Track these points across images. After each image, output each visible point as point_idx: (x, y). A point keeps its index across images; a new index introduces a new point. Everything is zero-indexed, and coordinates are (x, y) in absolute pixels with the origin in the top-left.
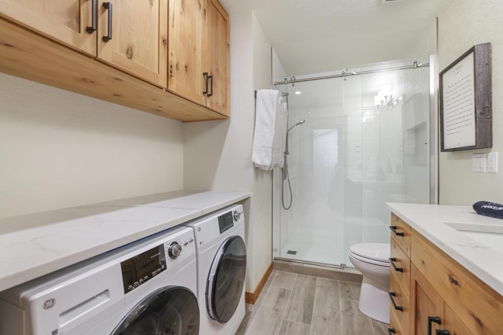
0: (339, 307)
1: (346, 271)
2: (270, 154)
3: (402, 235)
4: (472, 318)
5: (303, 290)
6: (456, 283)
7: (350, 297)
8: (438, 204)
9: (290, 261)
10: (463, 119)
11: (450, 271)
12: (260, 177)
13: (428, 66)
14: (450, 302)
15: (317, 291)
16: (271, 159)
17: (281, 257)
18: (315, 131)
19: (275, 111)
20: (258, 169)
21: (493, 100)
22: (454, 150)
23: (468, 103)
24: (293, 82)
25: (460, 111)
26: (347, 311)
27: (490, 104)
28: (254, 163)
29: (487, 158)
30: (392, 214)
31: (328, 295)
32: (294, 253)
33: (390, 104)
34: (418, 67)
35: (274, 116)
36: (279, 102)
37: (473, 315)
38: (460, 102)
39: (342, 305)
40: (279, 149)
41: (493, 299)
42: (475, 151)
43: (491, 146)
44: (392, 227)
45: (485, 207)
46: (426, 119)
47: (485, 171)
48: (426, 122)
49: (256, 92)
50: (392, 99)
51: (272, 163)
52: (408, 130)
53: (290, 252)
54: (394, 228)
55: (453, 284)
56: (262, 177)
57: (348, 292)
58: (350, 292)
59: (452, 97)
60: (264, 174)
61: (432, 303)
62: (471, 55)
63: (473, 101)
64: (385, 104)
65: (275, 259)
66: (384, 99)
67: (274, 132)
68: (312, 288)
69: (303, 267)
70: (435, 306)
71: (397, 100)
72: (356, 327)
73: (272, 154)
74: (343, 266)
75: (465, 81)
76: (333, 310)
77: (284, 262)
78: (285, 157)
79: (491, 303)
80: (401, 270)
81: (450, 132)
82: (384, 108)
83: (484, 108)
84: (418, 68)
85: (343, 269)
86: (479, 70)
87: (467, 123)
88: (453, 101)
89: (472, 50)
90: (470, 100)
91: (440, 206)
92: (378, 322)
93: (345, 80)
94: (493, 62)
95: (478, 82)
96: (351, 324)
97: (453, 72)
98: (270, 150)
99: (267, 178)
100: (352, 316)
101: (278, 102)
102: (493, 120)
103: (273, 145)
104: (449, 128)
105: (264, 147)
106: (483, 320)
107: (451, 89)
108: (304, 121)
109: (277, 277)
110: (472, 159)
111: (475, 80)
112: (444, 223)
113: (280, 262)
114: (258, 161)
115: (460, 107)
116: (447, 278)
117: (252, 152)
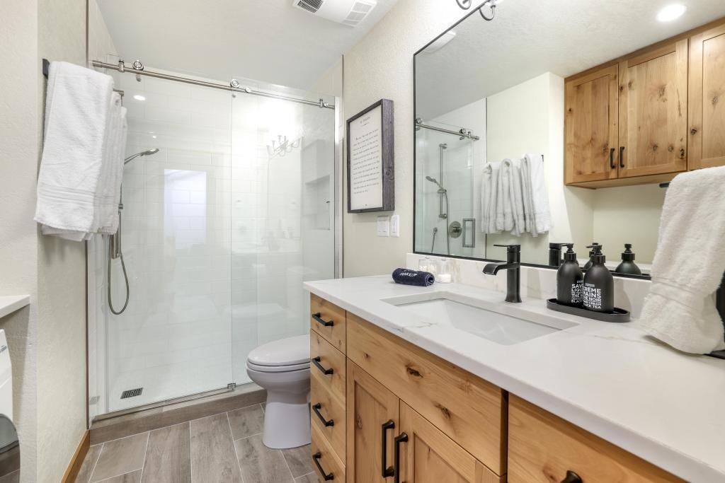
0: (235, 457)
1: (237, 392)
2: (90, 207)
3: (331, 324)
4: (437, 409)
5: (165, 458)
6: (417, 373)
7: (247, 431)
8: (343, 277)
9: (132, 412)
10: (371, 177)
11: (409, 361)
12: (56, 258)
13: (334, 109)
14: (408, 398)
15: (194, 447)
16: (92, 217)
17: (111, 410)
18: (167, 172)
19: (103, 117)
20: (51, 241)
21: (395, 161)
22: (361, 211)
23: (375, 160)
24: (139, 72)
25: (367, 168)
26: (247, 456)
27: (393, 164)
28: (40, 225)
29: (390, 221)
30: (313, 296)
31: (214, 444)
32: (137, 392)
33: (283, 147)
34: (324, 106)
35: (101, 128)
36: (112, 102)
37: (439, 406)
38: (367, 158)
39: (238, 451)
40: (107, 197)
41: (464, 382)
42: (381, 213)
43: (394, 209)
44: (316, 315)
45: (402, 274)
46: (330, 172)
47: (388, 235)
48: (329, 176)
49: (46, 64)
50: (286, 142)
51: (92, 225)
52: (308, 184)
53: (127, 395)
54: (318, 316)
55: (413, 375)
56: (62, 255)
57: (244, 424)
58: (247, 424)
59: (360, 150)
60: (67, 249)
61: (380, 404)
62: (379, 108)
63: (380, 159)
64: (277, 145)
65: (94, 422)
66: (276, 139)
67: (99, 160)
68: (183, 445)
69: (161, 414)
70: (385, 408)
71: (292, 145)
72: (264, 475)
73: (94, 206)
74: (232, 386)
75: (372, 135)
76: (226, 468)
77: (117, 420)
78: (119, 213)
79: (461, 388)
80: (330, 372)
81: (357, 190)
82: (275, 150)
83: (389, 168)
84: (324, 108)
85: (233, 390)
86: (386, 127)
87: (375, 181)
88: (360, 155)
89: (380, 103)
90: (377, 157)
91: (345, 279)
92: (292, 451)
93: (234, 96)
94: (395, 121)
95: (385, 140)
96: (256, 474)
97: (361, 122)
98: (90, 197)
99: (73, 258)
100: (255, 462)
101: (109, 103)
102: (395, 182)
103: (97, 188)
104: (356, 186)
105: (72, 190)
106: (450, 409)
107: (359, 141)
108: (157, 150)
109: (104, 457)
110: (376, 221)
111: (382, 136)
112: (383, 300)
113: (107, 423)
114: (54, 221)
115: (368, 162)
116: (404, 370)
117: (36, 199)
